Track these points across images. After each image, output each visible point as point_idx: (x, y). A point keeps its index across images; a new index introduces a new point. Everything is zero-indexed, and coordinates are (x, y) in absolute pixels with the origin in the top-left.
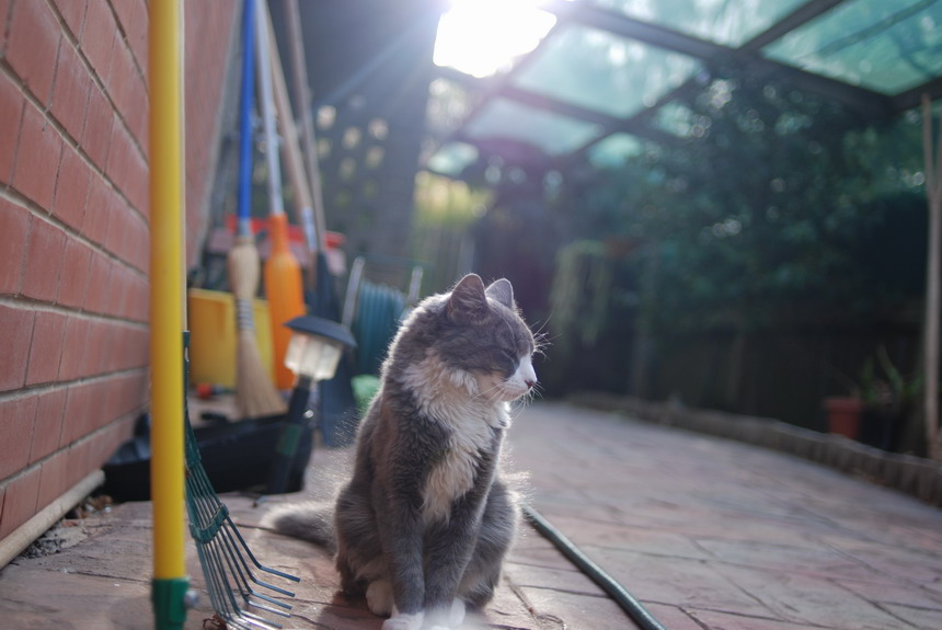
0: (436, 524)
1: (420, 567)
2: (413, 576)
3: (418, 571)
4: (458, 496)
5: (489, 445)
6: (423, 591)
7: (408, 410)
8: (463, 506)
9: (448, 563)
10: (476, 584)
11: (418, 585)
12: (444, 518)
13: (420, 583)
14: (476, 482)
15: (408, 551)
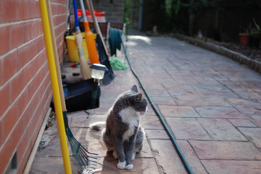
0: (126, 141)
1: (124, 151)
2: (122, 154)
3: (123, 152)
4: (131, 136)
5: (137, 125)
6: (125, 156)
7: (120, 121)
8: (132, 138)
9: (130, 150)
10: (137, 150)
11: (124, 156)
12: (128, 140)
13: (124, 155)
14: (134, 133)
15: (121, 149)
